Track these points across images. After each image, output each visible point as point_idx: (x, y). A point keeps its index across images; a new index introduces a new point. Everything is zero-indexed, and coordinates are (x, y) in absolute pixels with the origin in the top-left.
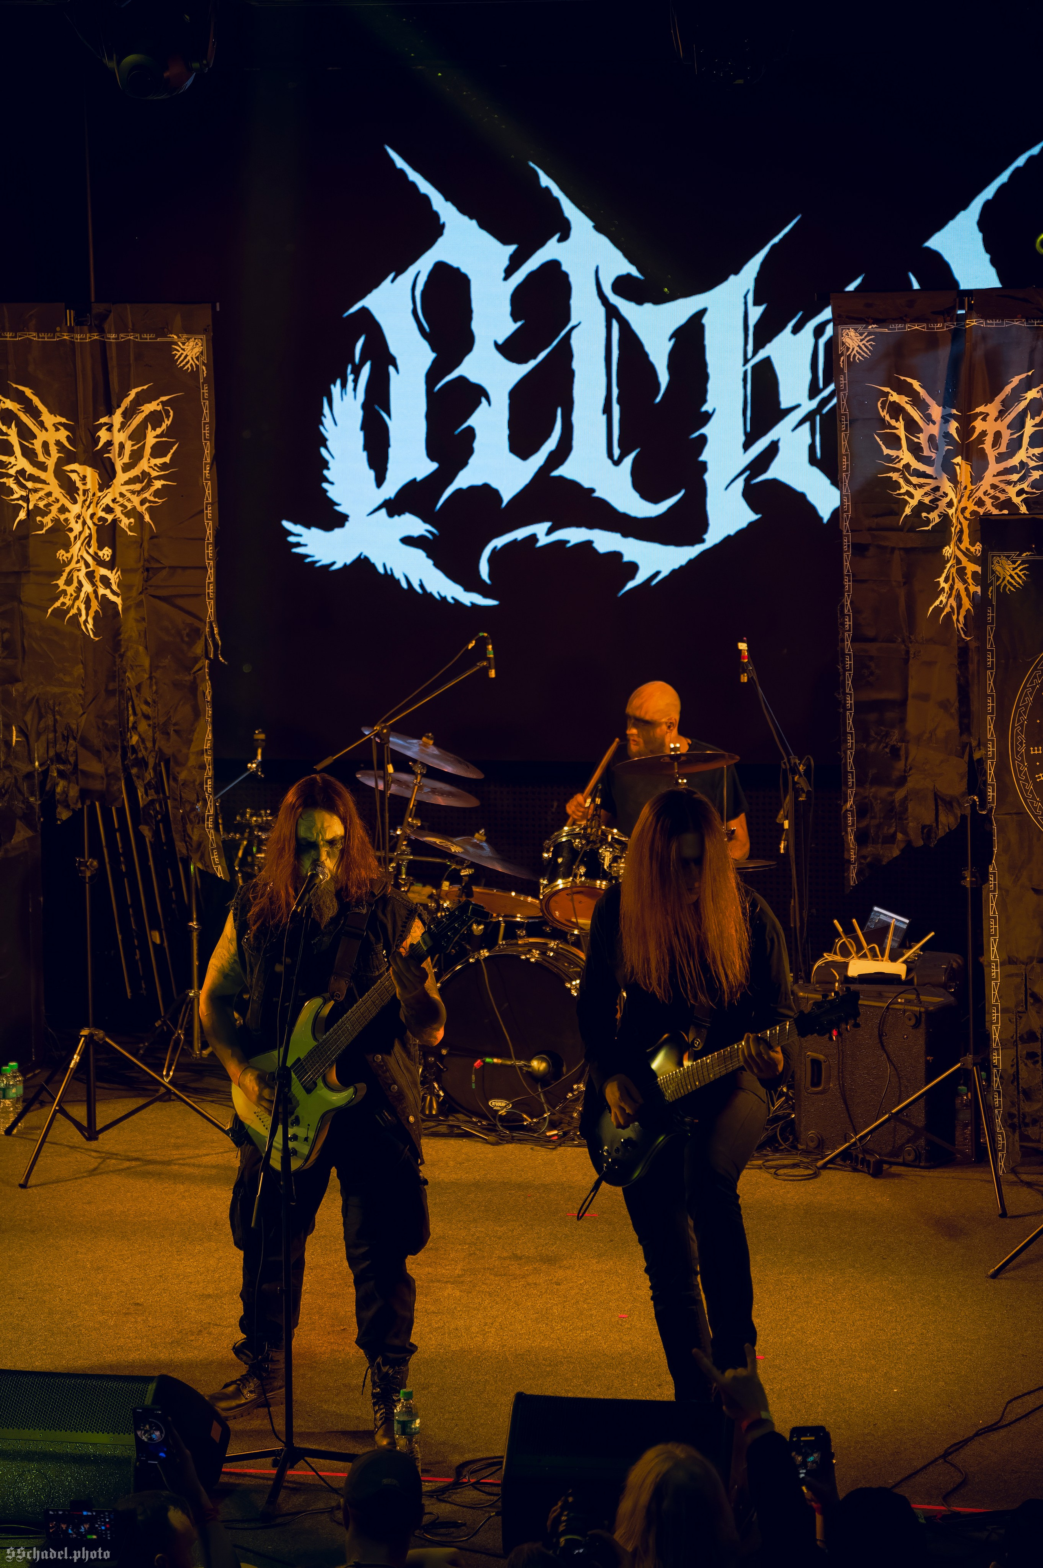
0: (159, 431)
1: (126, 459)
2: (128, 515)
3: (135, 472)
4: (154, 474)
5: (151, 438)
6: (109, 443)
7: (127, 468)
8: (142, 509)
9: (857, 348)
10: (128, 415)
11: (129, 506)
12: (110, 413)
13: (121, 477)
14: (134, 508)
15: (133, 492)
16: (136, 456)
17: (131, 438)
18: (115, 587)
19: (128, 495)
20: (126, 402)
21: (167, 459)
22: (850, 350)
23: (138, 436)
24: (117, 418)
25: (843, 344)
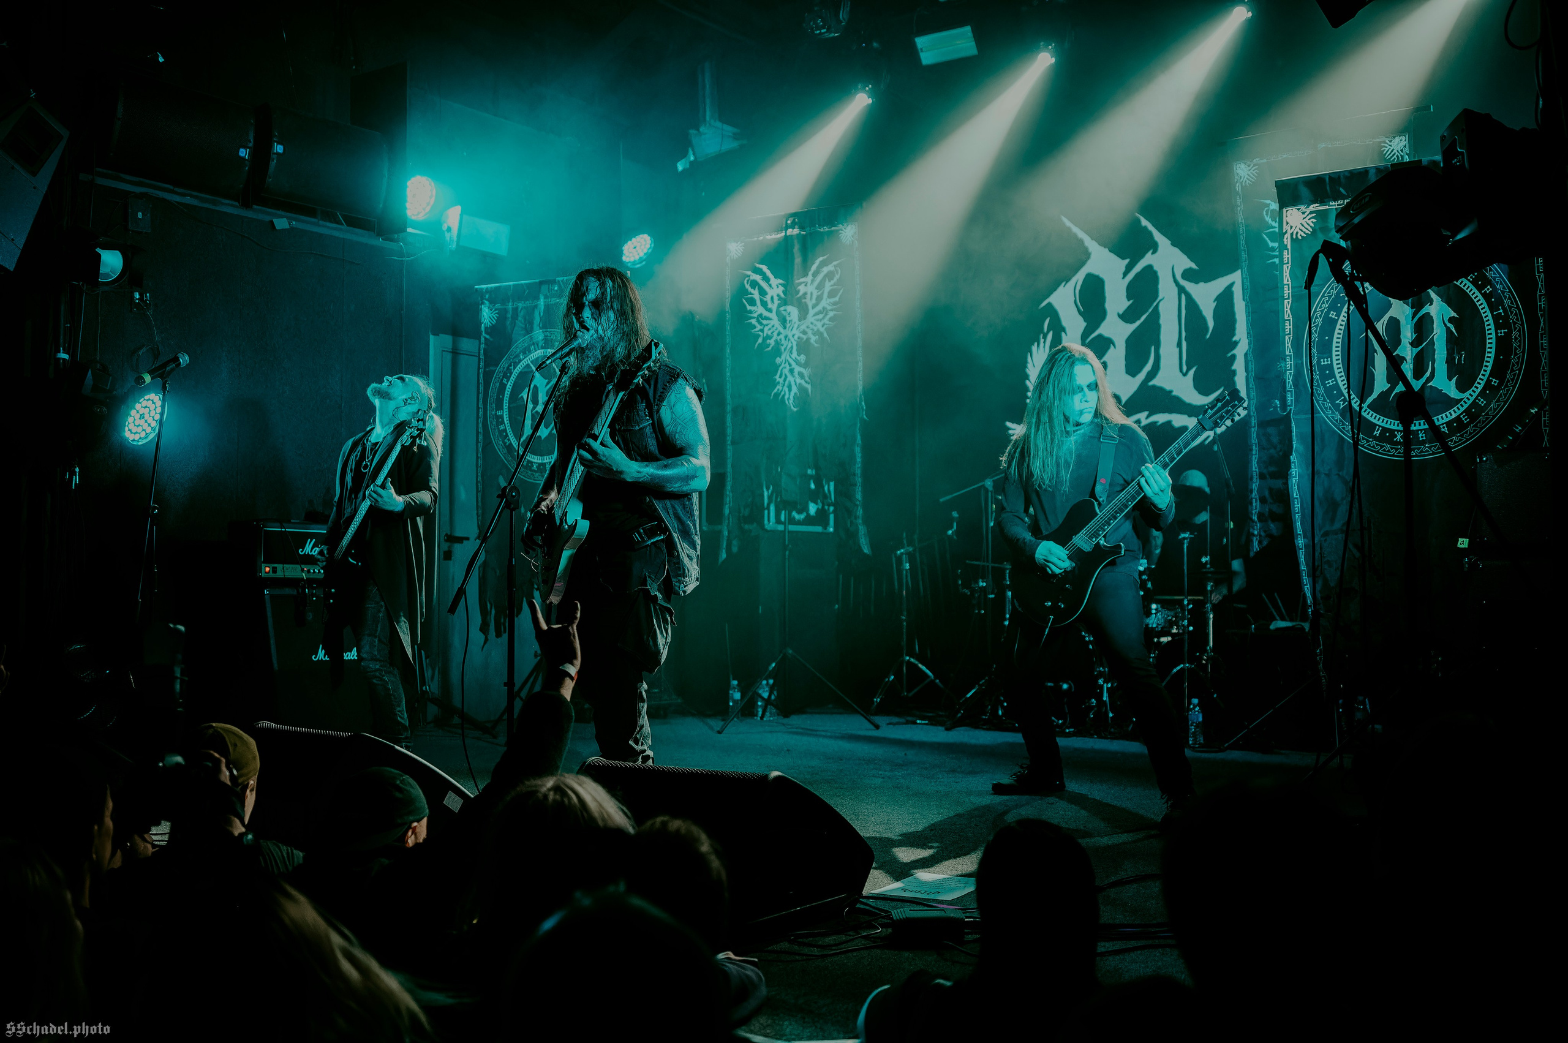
0: (832, 282)
1: (814, 301)
2: (814, 334)
3: (819, 308)
4: (829, 308)
5: (828, 286)
6: (805, 294)
7: (814, 307)
8: (822, 330)
9: (1247, 176)
10: (815, 275)
11: (815, 329)
12: (806, 275)
13: (812, 312)
14: (818, 330)
15: (817, 320)
16: (819, 299)
17: (817, 288)
18: (807, 379)
19: (815, 322)
20: (814, 268)
21: (837, 299)
22: (1242, 178)
23: (820, 287)
24: (810, 277)
25: (1237, 174)
